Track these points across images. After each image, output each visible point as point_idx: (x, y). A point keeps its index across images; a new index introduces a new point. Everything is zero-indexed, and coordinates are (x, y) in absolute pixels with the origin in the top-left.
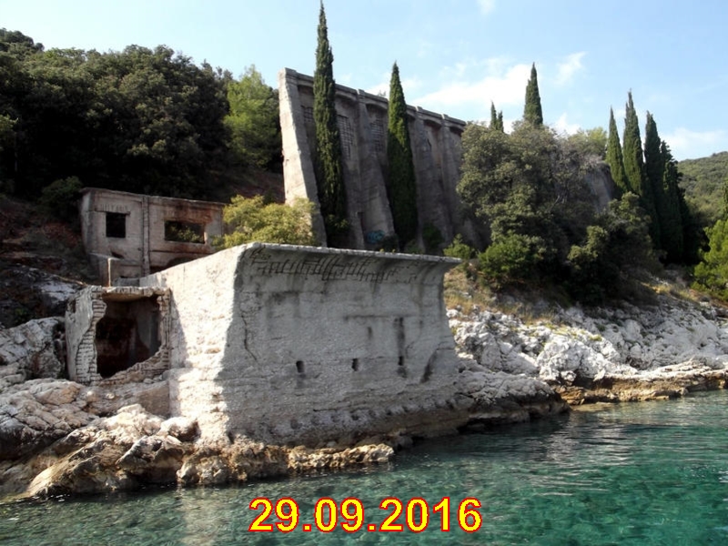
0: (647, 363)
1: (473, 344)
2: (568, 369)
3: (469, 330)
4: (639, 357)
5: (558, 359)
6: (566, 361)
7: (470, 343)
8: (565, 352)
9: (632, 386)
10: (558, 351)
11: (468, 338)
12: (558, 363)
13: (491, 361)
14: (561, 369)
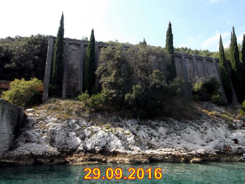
0: (157, 146)
1: (53, 132)
2: (99, 146)
3: (54, 127)
4: (154, 144)
5: (96, 141)
6: (99, 142)
7: (52, 131)
8: (99, 139)
9: (123, 156)
10: (97, 138)
11: (51, 129)
12: (95, 143)
13: (59, 140)
14: (95, 146)
